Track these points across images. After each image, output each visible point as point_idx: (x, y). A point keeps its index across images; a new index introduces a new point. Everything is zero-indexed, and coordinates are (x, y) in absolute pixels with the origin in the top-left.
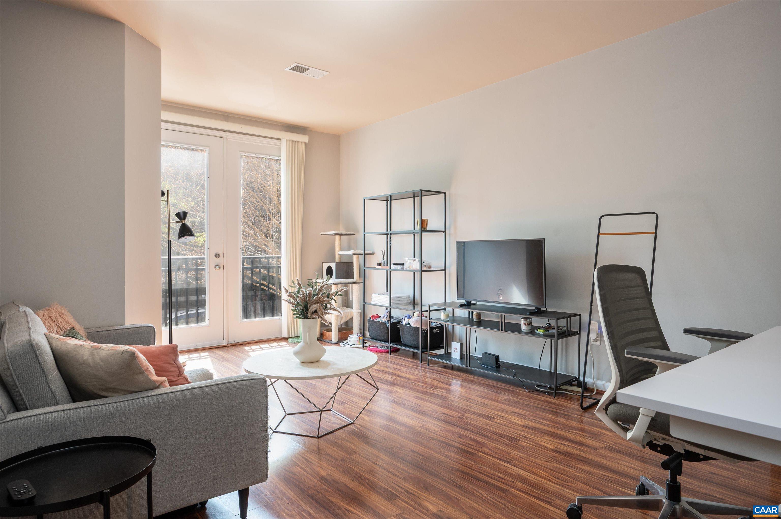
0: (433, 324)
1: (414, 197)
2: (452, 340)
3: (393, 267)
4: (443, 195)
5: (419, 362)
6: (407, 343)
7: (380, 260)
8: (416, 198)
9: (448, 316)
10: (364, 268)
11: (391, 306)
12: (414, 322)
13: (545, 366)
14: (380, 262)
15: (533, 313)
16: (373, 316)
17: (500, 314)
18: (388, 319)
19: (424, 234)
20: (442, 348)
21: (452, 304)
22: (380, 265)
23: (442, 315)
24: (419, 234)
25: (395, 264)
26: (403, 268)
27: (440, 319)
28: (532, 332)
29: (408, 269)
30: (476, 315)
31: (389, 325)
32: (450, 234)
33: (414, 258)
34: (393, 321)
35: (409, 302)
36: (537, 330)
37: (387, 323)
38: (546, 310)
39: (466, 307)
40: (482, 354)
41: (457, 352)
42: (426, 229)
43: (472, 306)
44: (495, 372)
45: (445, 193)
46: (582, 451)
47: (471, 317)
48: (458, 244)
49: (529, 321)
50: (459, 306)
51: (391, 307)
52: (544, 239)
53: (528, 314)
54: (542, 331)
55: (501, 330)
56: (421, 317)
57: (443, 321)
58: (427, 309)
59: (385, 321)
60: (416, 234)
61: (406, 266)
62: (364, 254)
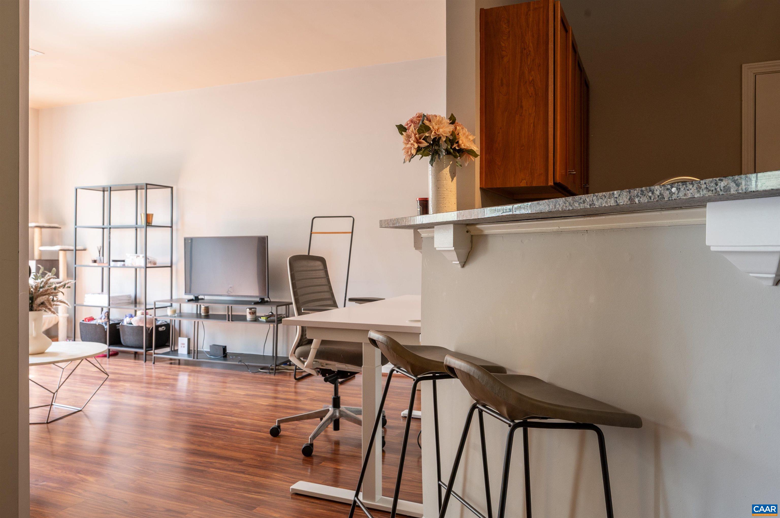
0: (158, 323)
1: (137, 189)
2: (178, 335)
3: (112, 264)
4: (170, 189)
5: (143, 362)
6: (129, 344)
7: (96, 256)
8: (139, 191)
9: (175, 312)
10: (76, 266)
11: (109, 305)
12: (136, 322)
13: (269, 352)
14: (95, 259)
15: (256, 303)
16: (87, 318)
17: (227, 305)
18: (106, 320)
19: (149, 229)
20: (169, 346)
21: (179, 301)
22: (95, 261)
23: (169, 312)
24: (144, 230)
25: (114, 261)
26: (124, 265)
27: (167, 316)
28: (256, 320)
29: (130, 265)
30: (205, 309)
31: (107, 327)
32: (177, 230)
33: (136, 253)
34: (111, 322)
35: (130, 301)
36: (261, 318)
37: (104, 325)
38: (269, 300)
39: (194, 301)
40: (210, 346)
41: (184, 347)
42: (151, 224)
43: (200, 301)
44: (223, 361)
45: (172, 188)
46: (289, 403)
47: (199, 312)
48: (186, 240)
49: (254, 310)
50: (187, 301)
51: (109, 307)
52: (267, 237)
53: (253, 304)
54: (264, 318)
55: (228, 321)
56: (146, 315)
57: (170, 317)
58: (153, 307)
59: (102, 323)
60: (138, 229)
61: (127, 263)
62: (76, 250)
